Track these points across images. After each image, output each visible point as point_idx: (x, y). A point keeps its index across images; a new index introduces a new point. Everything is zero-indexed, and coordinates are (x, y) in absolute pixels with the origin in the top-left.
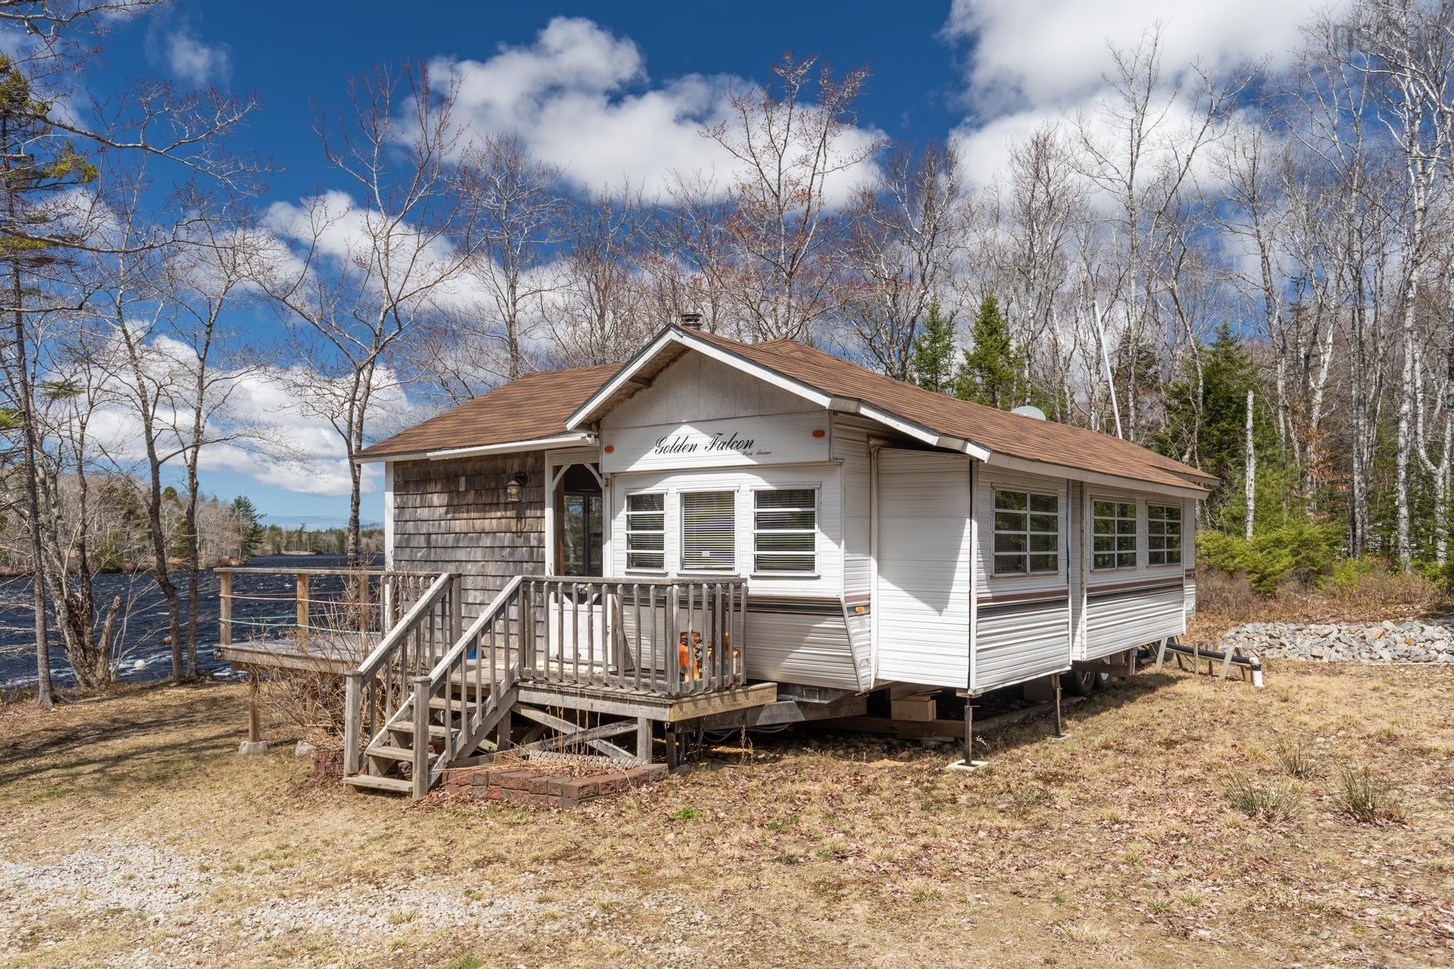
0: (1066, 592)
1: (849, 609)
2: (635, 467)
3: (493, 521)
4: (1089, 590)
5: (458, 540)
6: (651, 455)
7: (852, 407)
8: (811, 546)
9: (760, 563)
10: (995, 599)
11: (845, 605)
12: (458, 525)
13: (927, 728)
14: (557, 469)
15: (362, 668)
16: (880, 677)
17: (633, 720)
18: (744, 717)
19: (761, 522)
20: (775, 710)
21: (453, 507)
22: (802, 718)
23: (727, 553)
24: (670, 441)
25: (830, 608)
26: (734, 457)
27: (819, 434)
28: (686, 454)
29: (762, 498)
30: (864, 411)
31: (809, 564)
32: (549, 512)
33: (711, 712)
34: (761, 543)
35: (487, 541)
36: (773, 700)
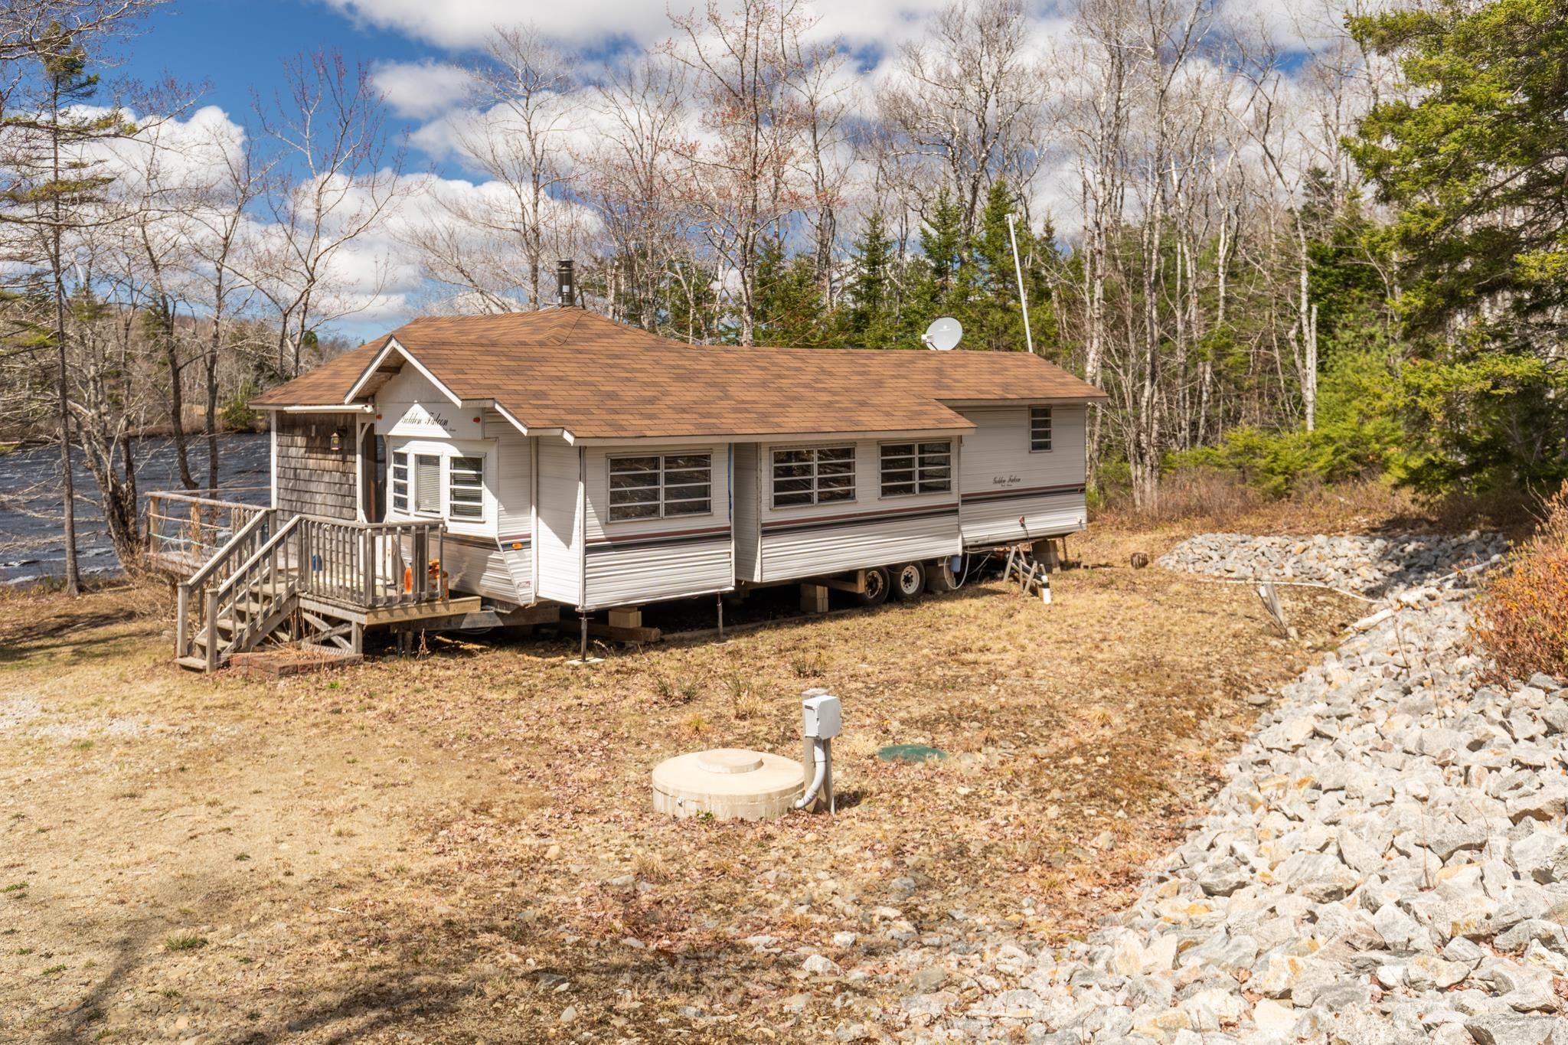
0: (729, 528)
1: (504, 546)
2: (392, 433)
3: (330, 462)
4: (763, 525)
5: (311, 475)
6: (400, 424)
7: (489, 404)
8: (478, 499)
9: (455, 510)
10: (608, 539)
11: (499, 544)
12: (311, 463)
13: (631, 633)
14: (363, 425)
15: (190, 582)
16: (540, 594)
17: (349, 623)
18: (449, 622)
19: (455, 479)
20: (477, 618)
21: (309, 449)
22: (500, 624)
23: (437, 500)
24: (407, 416)
25: (489, 544)
26: (439, 431)
27: (477, 420)
28: (415, 425)
29: (456, 462)
30: (498, 407)
31: (478, 512)
32: (359, 457)
33: (407, 618)
34: (455, 495)
35: (326, 478)
36: (477, 610)
